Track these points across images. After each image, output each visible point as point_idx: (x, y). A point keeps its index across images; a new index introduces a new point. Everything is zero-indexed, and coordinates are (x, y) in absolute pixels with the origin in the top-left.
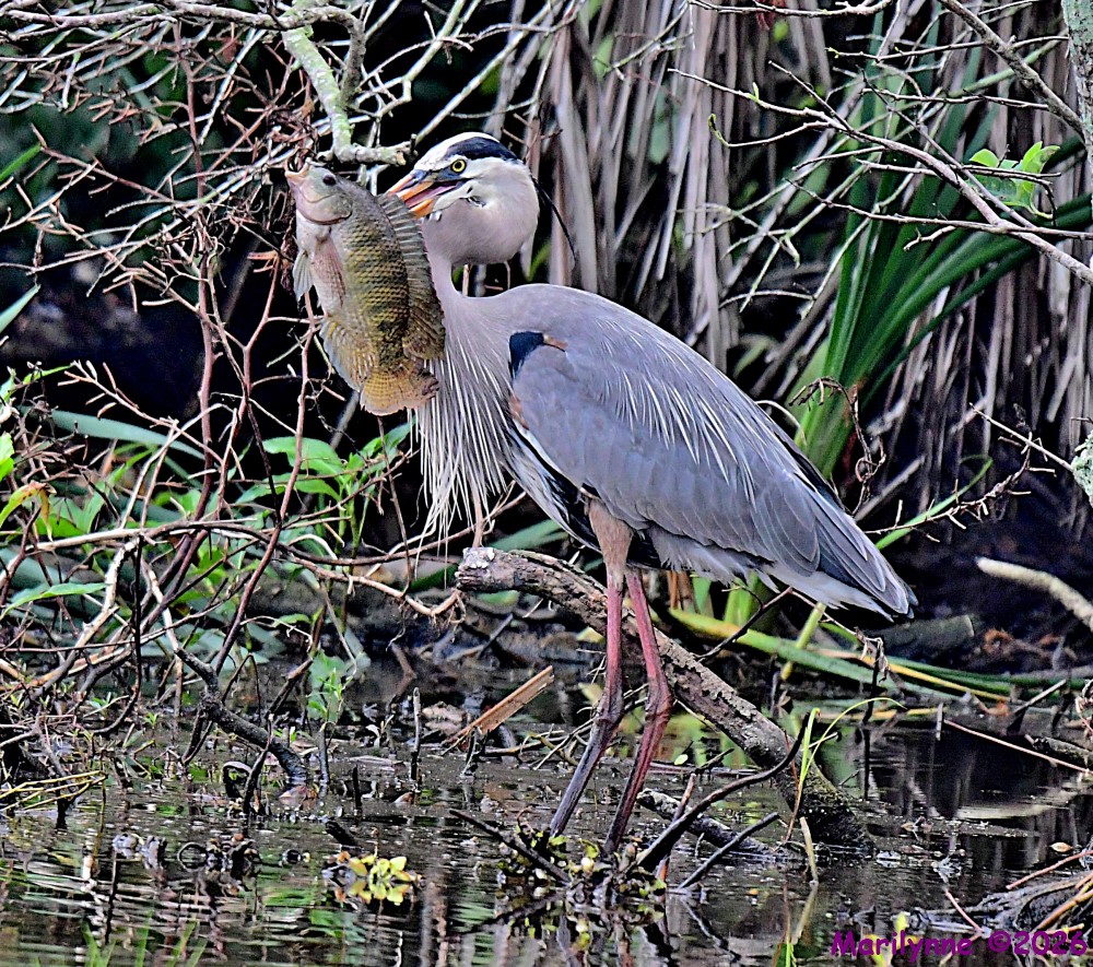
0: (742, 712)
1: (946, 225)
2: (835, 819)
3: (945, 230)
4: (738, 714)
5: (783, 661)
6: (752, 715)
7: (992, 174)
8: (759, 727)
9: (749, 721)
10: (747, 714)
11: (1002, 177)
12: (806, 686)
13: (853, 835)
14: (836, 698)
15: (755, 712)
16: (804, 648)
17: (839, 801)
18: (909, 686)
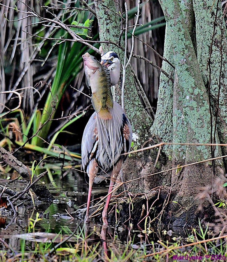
0: (19, 164)
1: (63, 40)
2: (43, 191)
3: (63, 41)
4: (18, 165)
5: (44, 154)
6: (22, 165)
7: (76, 27)
8: (23, 168)
9: (21, 167)
10: (20, 165)
11: (79, 28)
12: (50, 161)
13: (48, 195)
14: (57, 163)
15: (22, 164)
16: (50, 150)
17: (44, 186)
18: (76, 160)
